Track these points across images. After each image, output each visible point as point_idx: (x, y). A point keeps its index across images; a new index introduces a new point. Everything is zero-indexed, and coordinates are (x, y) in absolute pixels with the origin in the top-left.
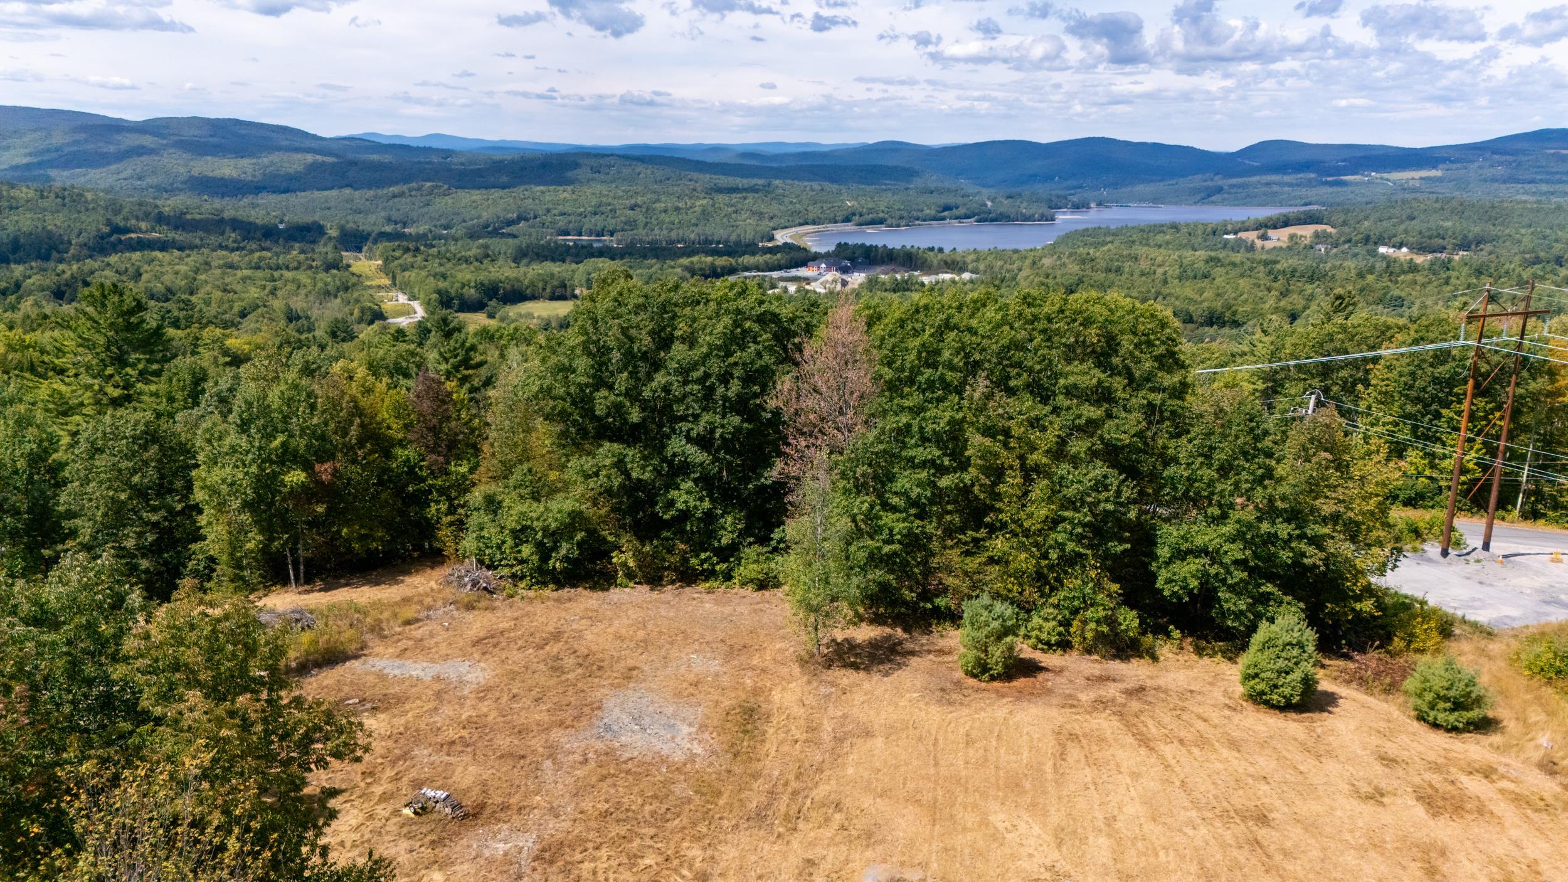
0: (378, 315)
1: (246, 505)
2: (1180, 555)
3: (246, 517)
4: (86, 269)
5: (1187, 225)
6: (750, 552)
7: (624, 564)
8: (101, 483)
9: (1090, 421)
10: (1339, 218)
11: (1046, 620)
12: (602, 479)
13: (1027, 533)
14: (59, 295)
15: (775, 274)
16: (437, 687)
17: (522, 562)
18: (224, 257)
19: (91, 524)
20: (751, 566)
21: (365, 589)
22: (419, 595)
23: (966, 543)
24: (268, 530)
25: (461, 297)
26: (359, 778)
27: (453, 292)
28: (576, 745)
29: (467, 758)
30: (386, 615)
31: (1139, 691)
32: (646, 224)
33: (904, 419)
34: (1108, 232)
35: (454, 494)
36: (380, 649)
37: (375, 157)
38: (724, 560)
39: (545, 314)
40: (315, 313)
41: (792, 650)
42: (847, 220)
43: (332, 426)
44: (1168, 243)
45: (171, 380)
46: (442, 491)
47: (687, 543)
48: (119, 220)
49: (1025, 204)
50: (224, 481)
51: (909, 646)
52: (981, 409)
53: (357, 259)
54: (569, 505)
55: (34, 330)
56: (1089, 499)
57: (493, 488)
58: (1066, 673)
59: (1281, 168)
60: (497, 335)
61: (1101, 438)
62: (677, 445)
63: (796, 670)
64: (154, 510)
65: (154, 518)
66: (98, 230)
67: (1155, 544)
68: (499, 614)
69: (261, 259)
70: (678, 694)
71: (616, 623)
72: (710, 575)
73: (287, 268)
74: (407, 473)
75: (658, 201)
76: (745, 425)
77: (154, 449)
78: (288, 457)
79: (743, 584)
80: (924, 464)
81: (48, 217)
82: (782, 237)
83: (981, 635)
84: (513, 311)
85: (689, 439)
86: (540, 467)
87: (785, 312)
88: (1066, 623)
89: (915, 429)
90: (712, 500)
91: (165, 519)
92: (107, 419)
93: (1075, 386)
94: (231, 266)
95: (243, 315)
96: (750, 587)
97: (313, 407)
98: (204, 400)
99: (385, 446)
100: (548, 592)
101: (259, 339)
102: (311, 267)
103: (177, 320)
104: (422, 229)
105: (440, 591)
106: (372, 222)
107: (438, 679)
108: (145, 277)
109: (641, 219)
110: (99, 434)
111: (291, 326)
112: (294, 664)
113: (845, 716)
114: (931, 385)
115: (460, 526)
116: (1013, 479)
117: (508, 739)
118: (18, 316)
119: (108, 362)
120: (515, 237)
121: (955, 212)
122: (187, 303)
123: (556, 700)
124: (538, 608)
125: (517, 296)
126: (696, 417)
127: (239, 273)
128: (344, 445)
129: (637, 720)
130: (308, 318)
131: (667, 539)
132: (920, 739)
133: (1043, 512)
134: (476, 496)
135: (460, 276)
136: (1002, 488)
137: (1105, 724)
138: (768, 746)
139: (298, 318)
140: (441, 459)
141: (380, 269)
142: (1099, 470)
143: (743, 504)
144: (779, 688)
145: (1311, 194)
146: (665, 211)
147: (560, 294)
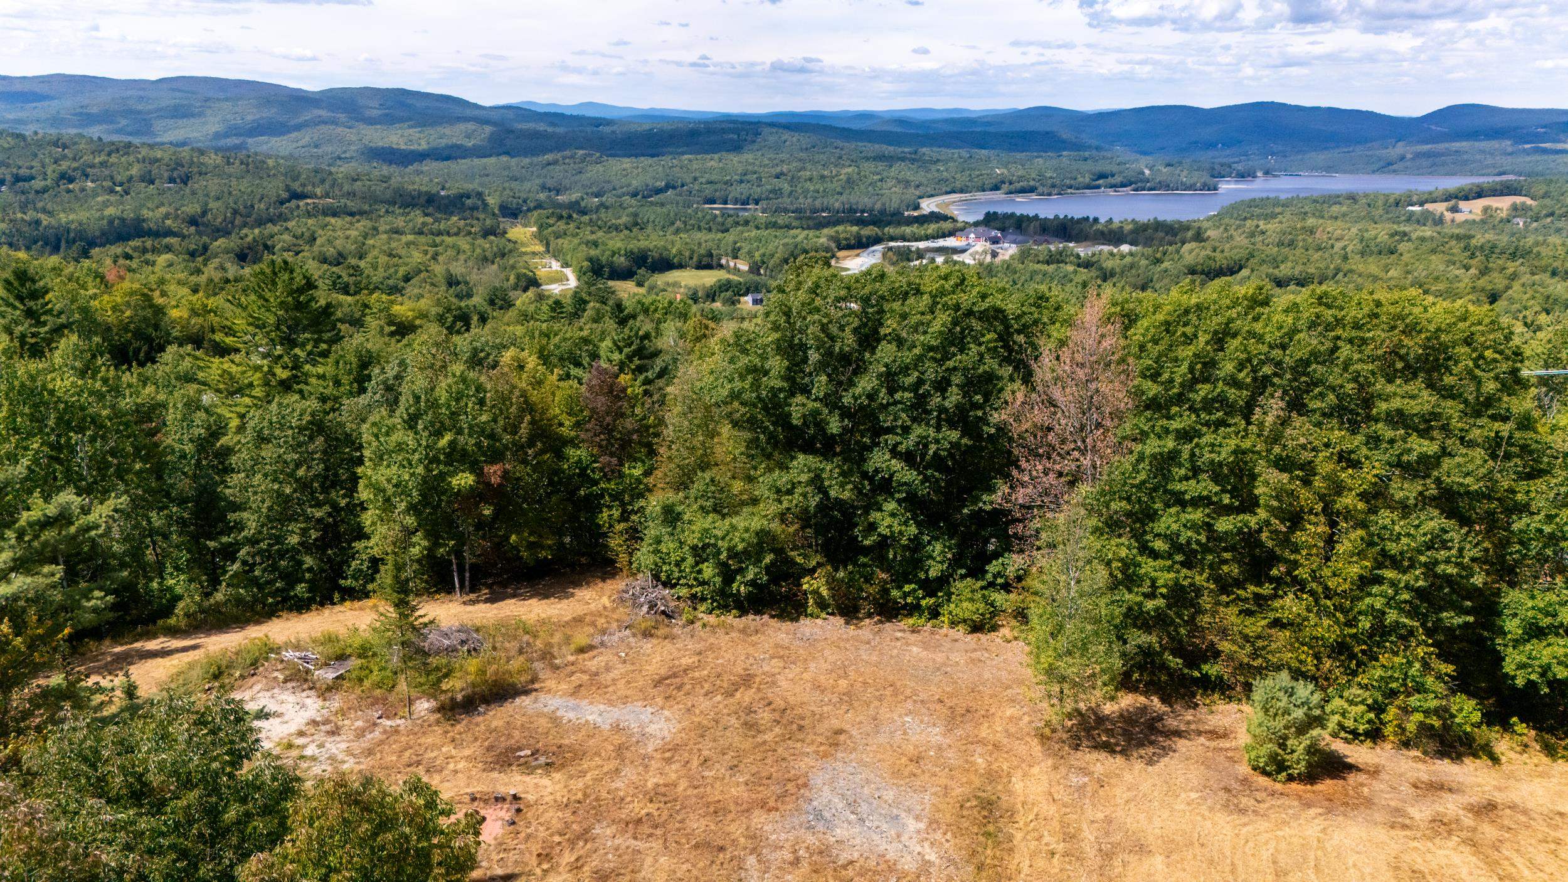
0: (533, 282)
1: (412, 508)
2: (1535, 632)
3: (410, 521)
4: (266, 232)
5: (1366, 196)
6: (963, 586)
7: (816, 592)
8: (266, 475)
9: (1423, 459)
10: (1541, 189)
11: (1351, 703)
12: (797, 497)
13: (1329, 593)
14: (242, 257)
15: (922, 245)
16: (617, 739)
17: (703, 583)
18: (391, 223)
19: (255, 517)
20: (965, 604)
21: (533, 602)
22: (592, 614)
23: (1246, 600)
24: (434, 536)
25: (611, 265)
26: (534, 861)
27: (604, 259)
28: (783, 836)
29: (657, 845)
30: (557, 638)
31: (1487, 809)
32: (791, 193)
33: (1170, 444)
34: (1276, 202)
35: (627, 498)
36: (551, 684)
37: (531, 126)
38: (932, 594)
39: (692, 284)
40: (473, 277)
41: (1026, 719)
42: (996, 188)
43: (501, 423)
44: (1344, 215)
45: (338, 363)
46: (616, 497)
47: (888, 571)
48: (296, 186)
49: (1185, 173)
50: (389, 481)
51: (1172, 723)
52: (1276, 438)
53: (514, 225)
54: (756, 524)
55: (215, 294)
56: (1423, 559)
57: (672, 497)
58: (1384, 776)
59: (1473, 135)
60: (652, 308)
61: (1438, 481)
62: (879, 460)
63: (1036, 748)
64: (319, 505)
65: (319, 514)
66: (278, 196)
67: (1499, 614)
68: (680, 645)
69: (424, 224)
70: (897, 773)
71: (812, 666)
72: (913, 609)
73: (448, 234)
74: (579, 475)
75: (803, 169)
76: (965, 441)
77: (320, 441)
78: (457, 457)
79: (953, 624)
80: (1198, 502)
81: (234, 183)
82: (928, 206)
83: (1279, 723)
84: (661, 279)
85: (894, 452)
86: (722, 475)
87: (1011, 307)
88: (1378, 708)
89: (1185, 455)
90: (919, 524)
91: (330, 515)
92: (274, 407)
93: (1400, 412)
94: (397, 231)
95: (407, 279)
96: (961, 628)
97: (482, 402)
98: (370, 386)
99: (557, 445)
100: (730, 619)
101: (423, 304)
102: (470, 233)
103: (347, 285)
104: (575, 196)
105: (614, 610)
106: (530, 189)
107: (617, 728)
108: (318, 242)
109: (786, 187)
110: (265, 423)
111: (451, 291)
112: (459, 697)
113: (1108, 820)
114: (1208, 405)
115: (634, 535)
116: (1314, 529)
117: (703, 822)
118: (202, 279)
119: (277, 340)
120: (662, 205)
121: (1110, 180)
122: (356, 268)
123: (754, 769)
124: (722, 639)
125: (665, 265)
126: (906, 430)
127: (404, 239)
128: (514, 443)
129: (852, 805)
130: (467, 283)
131: (864, 565)
132: (1211, 862)
133: (1355, 570)
134: (654, 503)
135: (611, 243)
136: (1299, 537)
137: (1456, 859)
138: (1017, 858)
139: (458, 283)
140: (614, 460)
141: (534, 236)
142: (1433, 522)
143: (952, 531)
144: (1019, 773)
145: (1506, 162)
146: (810, 179)
147: (707, 263)
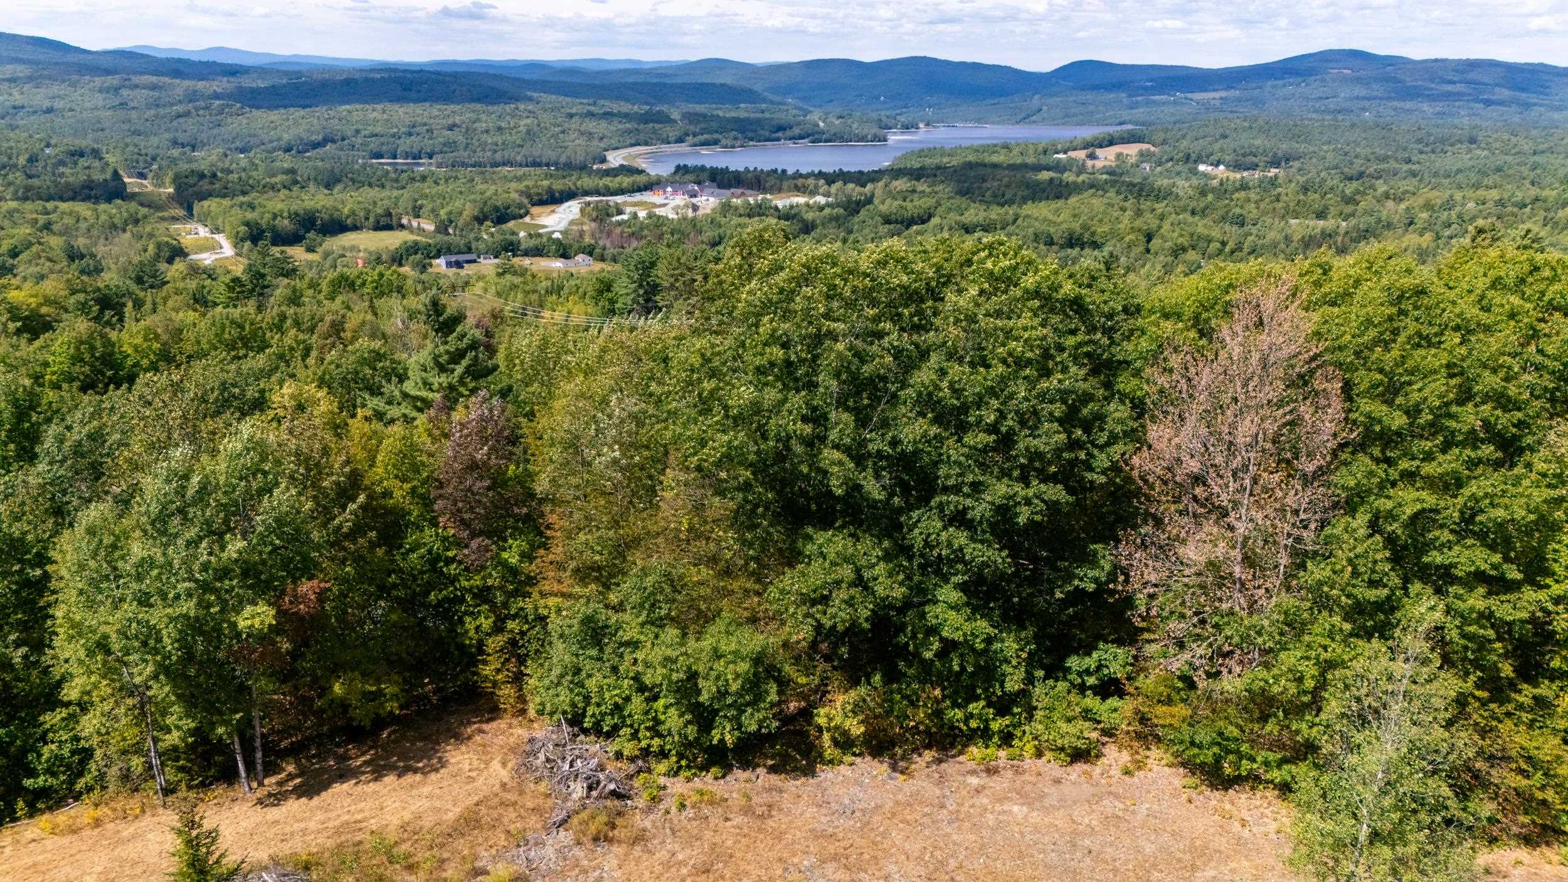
0: (179, 252)
5: (1017, 144)
7: (838, 728)
10: (1160, 136)
15: (619, 199)
20: (1063, 726)
22: (487, 802)
25: (273, 229)
27: (264, 223)
32: (467, 145)
35: (500, 599)
38: (1006, 712)
39: (372, 247)
40: (101, 249)
42: (681, 140)
46: (482, 596)
49: (856, 125)
53: (144, 187)
59: (1094, 88)
69: (29, 188)
72: (980, 736)
73: (62, 199)
75: (477, 120)
79: (1038, 752)
82: (615, 159)
84: (336, 243)
95: (14, 253)
96: (1053, 757)
101: (47, 286)
104: (215, 152)
105: (522, 790)
106: (158, 144)
109: (461, 139)
111: (75, 266)
120: (323, 160)
121: (788, 133)
125: (337, 227)
130: (93, 256)
135: (270, 205)
139: (82, 257)
145: (1126, 115)
146: (487, 131)
147: (387, 223)
